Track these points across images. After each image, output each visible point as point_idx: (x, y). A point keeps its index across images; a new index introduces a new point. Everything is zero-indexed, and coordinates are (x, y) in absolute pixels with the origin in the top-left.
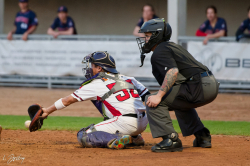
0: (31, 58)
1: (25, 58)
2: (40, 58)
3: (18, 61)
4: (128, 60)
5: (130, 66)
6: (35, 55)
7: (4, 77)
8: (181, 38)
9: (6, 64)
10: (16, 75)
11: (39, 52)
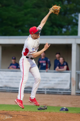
0: (13, 79)
1: (10, 79)
2: (16, 80)
3: (7, 81)
4: (54, 81)
5: (55, 84)
6: (14, 78)
7: (1, 87)
8: (77, 72)
9: (2, 82)
10: (6, 87)
11: (16, 77)
